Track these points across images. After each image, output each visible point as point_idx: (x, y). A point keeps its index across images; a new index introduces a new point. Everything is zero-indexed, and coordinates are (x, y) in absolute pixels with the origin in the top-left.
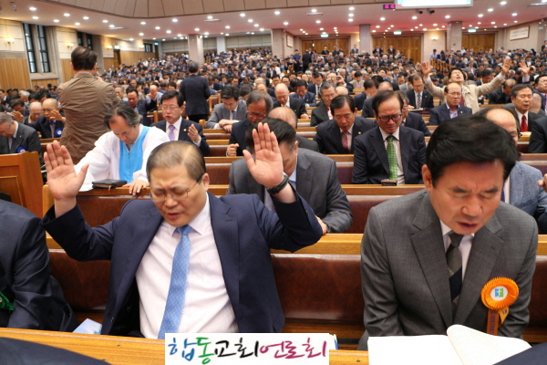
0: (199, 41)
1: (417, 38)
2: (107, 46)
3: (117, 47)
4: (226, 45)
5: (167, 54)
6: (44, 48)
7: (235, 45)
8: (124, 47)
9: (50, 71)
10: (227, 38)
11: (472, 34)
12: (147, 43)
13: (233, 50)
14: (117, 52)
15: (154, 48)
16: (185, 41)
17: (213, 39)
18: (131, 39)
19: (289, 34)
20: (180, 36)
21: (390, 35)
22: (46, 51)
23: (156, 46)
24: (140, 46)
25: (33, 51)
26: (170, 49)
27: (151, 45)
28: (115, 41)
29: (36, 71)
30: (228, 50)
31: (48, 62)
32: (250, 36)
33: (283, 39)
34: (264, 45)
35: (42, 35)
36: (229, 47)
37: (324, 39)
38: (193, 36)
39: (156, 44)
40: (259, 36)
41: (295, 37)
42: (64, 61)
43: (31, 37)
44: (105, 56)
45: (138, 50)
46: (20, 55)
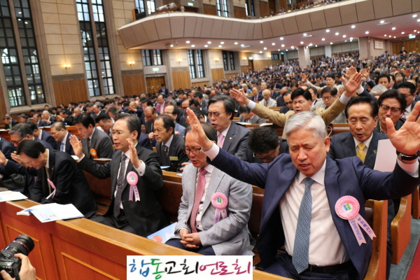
0: (306, 51)
2: (244, 58)
3: (251, 58)
4: (332, 50)
6: (201, 63)
7: (338, 51)
8: (256, 58)
9: (204, 77)
10: (331, 46)
12: (273, 54)
14: (251, 62)
15: (280, 56)
17: (322, 47)
18: (261, 52)
20: (293, 48)
22: (203, 65)
23: (282, 56)
24: (269, 56)
25: (194, 65)
26: (292, 56)
27: (278, 55)
28: (249, 54)
29: (196, 77)
30: (333, 54)
33: (368, 45)
35: (200, 55)
36: (335, 52)
37: (413, 40)
38: (302, 47)
39: (282, 53)
41: (386, 41)
42: (213, 70)
43: (194, 57)
44: (242, 65)
45: (267, 59)
46: (185, 68)
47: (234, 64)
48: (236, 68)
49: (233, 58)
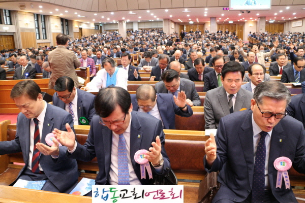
0: (124, 24)
1: (241, 25)
2: (76, 26)
3: (80, 27)
4: (138, 27)
5: (107, 31)
6: (44, 27)
7: (143, 26)
8: (84, 26)
9: (46, 38)
10: (139, 23)
11: (272, 24)
12: (97, 25)
13: (142, 30)
14: (81, 29)
15: (99, 27)
16: (116, 24)
17: (131, 23)
18: (88, 23)
19: (172, 21)
20: (114, 22)
21: (227, 23)
22: (45, 29)
23: (101, 26)
24: (92, 26)
25: (38, 28)
26: (108, 28)
27: (98, 26)
28: (80, 23)
29: (40, 39)
30: (139, 29)
31: (46, 34)
32: (151, 22)
33: (169, 25)
34: (159, 27)
35: (43, 20)
36: (140, 28)
37: (191, 25)
38: (121, 21)
39: (101, 25)
40: (156, 22)
41: (175, 23)
42: (53, 33)
43: (38, 21)
44: (74, 31)
45: (91, 28)
46: (31, 30)
47: (68, 30)
48: (70, 33)
49: (67, 25)
